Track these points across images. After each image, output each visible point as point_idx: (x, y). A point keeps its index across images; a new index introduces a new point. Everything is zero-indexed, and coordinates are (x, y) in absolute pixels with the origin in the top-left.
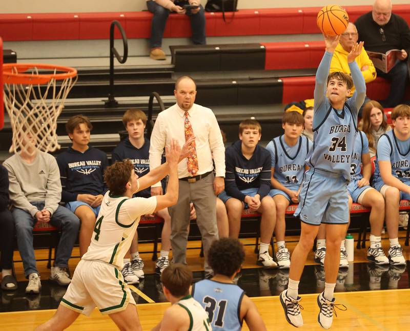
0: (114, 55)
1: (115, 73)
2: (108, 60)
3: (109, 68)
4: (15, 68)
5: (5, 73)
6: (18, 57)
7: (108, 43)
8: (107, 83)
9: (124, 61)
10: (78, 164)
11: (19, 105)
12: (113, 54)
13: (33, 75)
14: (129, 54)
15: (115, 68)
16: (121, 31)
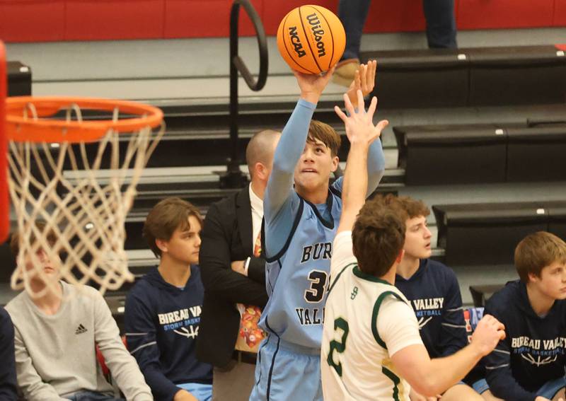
0: (239, 73)
1: (240, 113)
2: (226, 83)
3: (227, 101)
4: (32, 108)
5: (11, 118)
6: (34, 78)
7: (225, 45)
8: (224, 134)
9: (259, 86)
10: (176, 317)
11: (38, 185)
12: (236, 69)
13: (68, 122)
14: (271, 70)
15: (241, 101)
16: (252, 19)
